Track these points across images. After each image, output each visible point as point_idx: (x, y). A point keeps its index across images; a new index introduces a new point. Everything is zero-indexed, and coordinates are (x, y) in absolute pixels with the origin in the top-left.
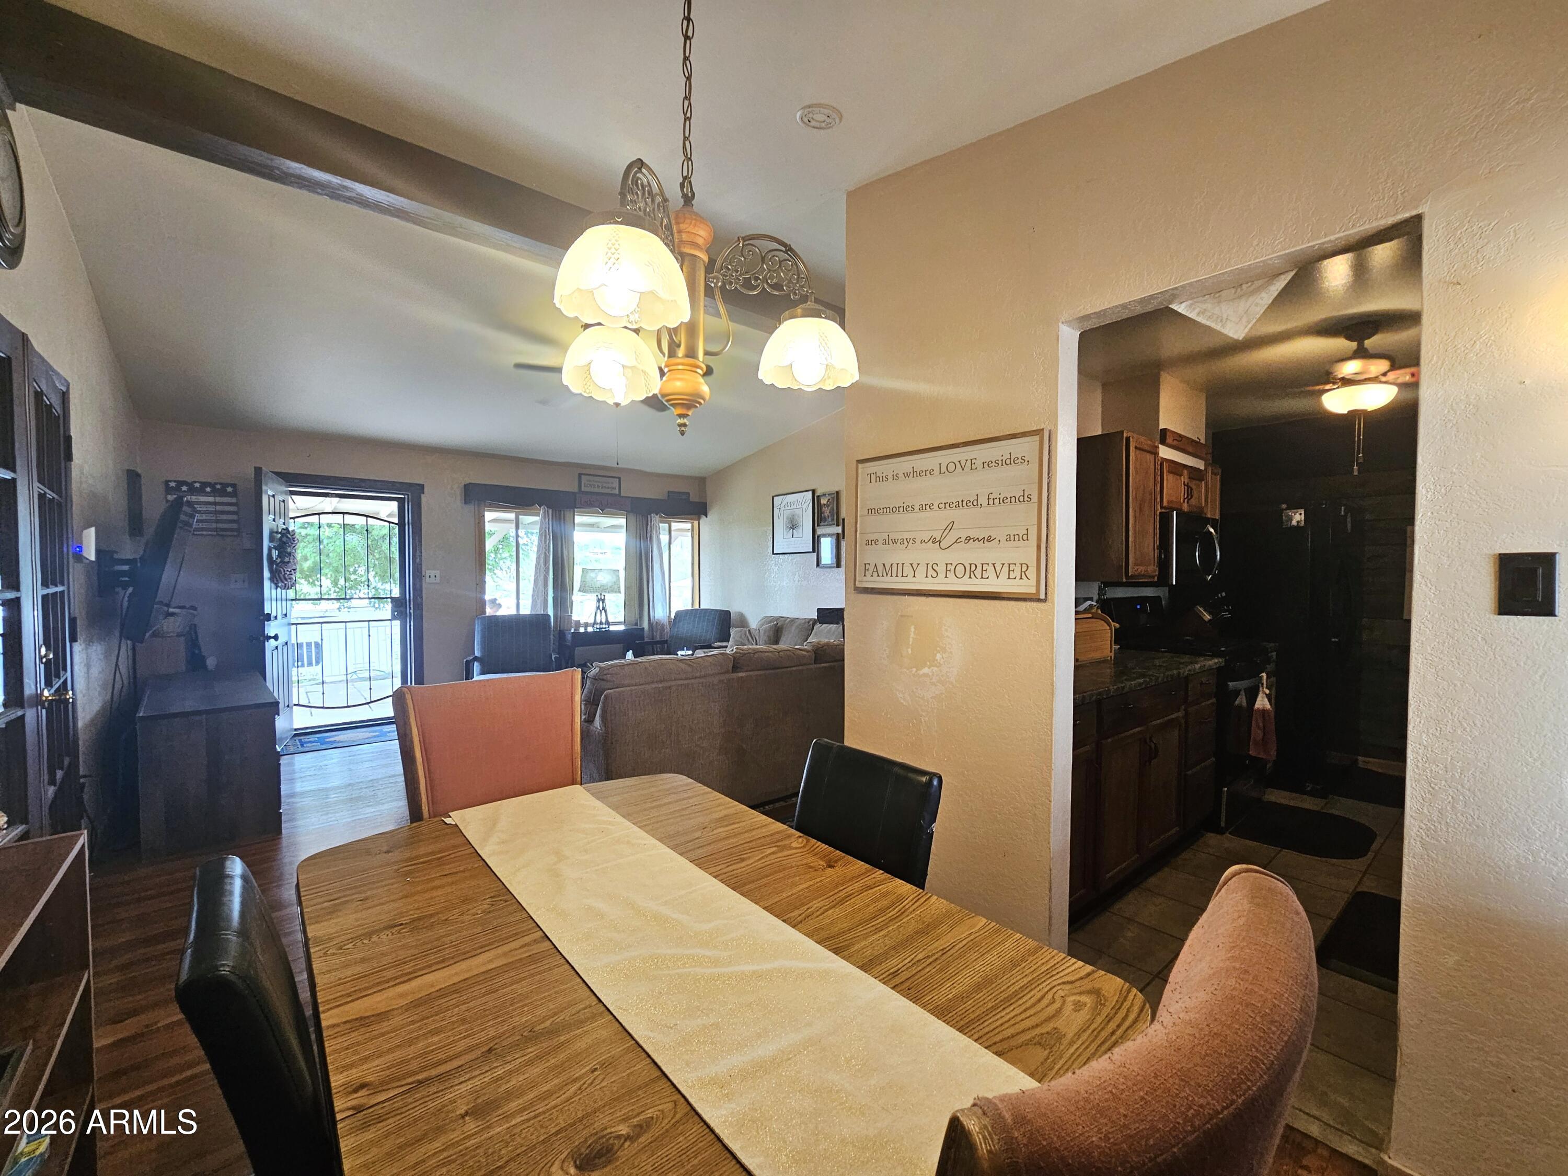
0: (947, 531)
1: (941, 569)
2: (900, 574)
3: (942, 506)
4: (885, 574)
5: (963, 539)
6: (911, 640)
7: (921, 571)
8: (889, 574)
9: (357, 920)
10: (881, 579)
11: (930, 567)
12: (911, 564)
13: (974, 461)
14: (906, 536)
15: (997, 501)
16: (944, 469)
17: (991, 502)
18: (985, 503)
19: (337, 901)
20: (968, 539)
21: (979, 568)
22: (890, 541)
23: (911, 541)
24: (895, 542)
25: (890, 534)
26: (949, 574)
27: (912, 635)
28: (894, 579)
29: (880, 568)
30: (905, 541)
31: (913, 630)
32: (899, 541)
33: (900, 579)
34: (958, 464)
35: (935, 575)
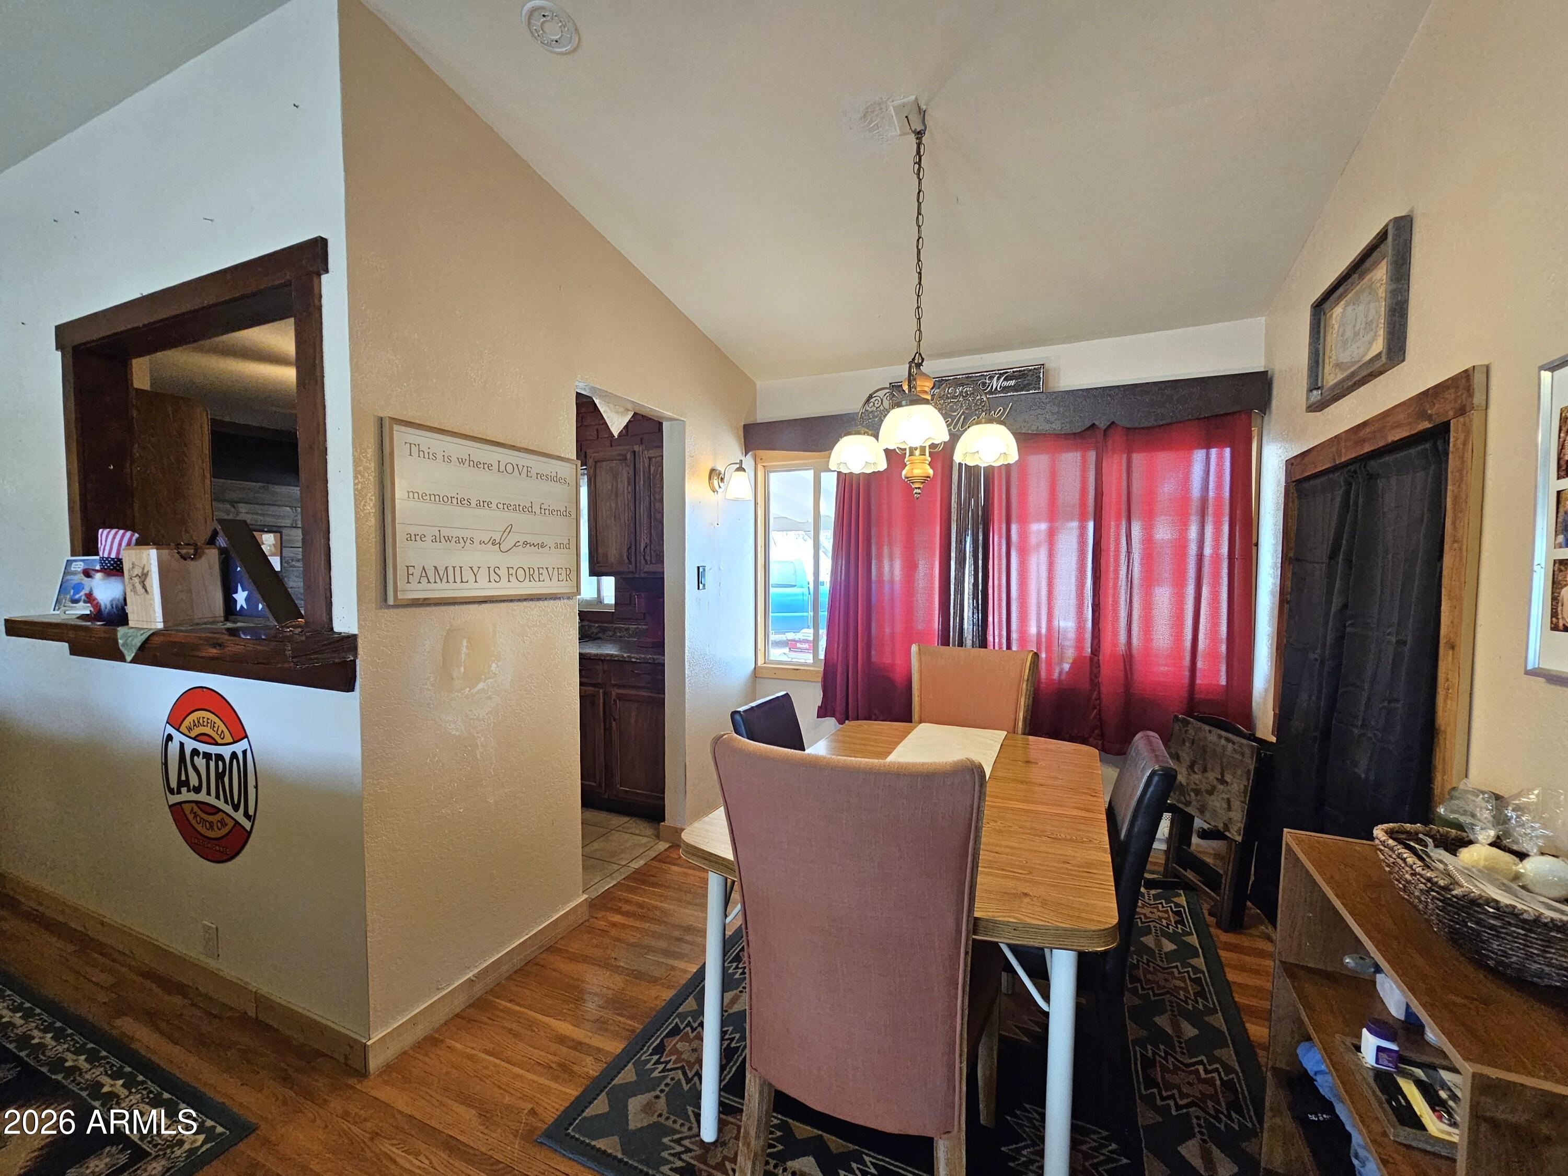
0: (506, 533)
1: (503, 572)
2: (458, 580)
3: (500, 506)
4: (438, 580)
5: (521, 543)
6: (463, 656)
7: (483, 575)
8: (445, 580)
9: (1076, 852)
10: (433, 586)
11: (492, 572)
12: (471, 568)
13: (529, 469)
14: (461, 534)
15: (547, 512)
16: (502, 468)
17: (543, 511)
18: (538, 512)
19: (1085, 870)
20: (526, 543)
21: (536, 572)
22: (442, 539)
23: (469, 541)
24: (448, 539)
25: (442, 529)
26: (513, 579)
27: (464, 650)
28: (451, 585)
29: (431, 573)
30: (461, 540)
31: (465, 643)
32: (454, 540)
33: (459, 585)
34: (515, 466)
35: (498, 579)
